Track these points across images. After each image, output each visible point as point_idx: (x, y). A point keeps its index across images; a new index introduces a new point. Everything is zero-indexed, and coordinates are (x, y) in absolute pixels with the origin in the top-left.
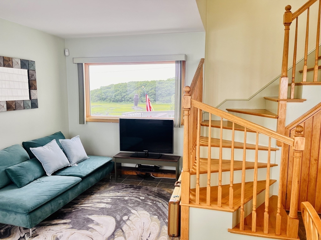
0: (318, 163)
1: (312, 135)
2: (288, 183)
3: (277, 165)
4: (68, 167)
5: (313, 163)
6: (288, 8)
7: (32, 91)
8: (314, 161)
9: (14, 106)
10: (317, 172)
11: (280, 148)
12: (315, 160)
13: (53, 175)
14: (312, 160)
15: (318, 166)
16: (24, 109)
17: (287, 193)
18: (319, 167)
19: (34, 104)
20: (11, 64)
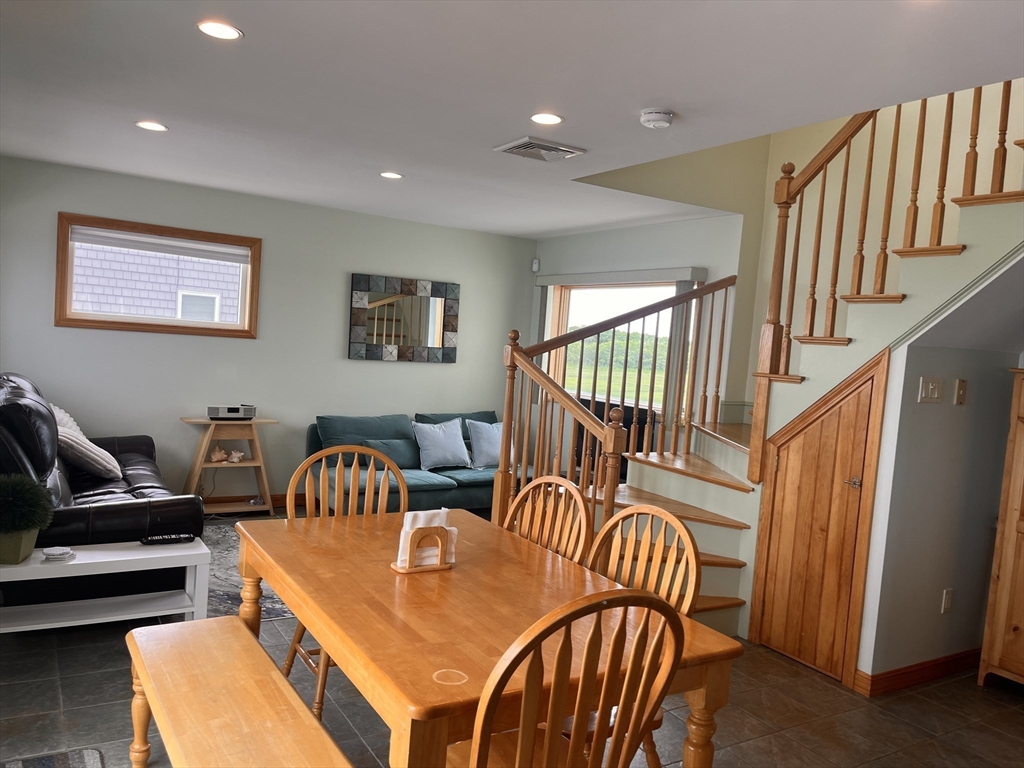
0: (827, 540)
1: (818, 467)
2: (769, 576)
3: (749, 528)
4: (464, 468)
5: (816, 536)
6: (788, 170)
7: (448, 334)
8: (819, 532)
9: (410, 355)
10: (824, 561)
11: (758, 488)
12: (822, 530)
13: (430, 470)
14: (816, 527)
15: (826, 545)
16: (428, 361)
17: (766, 600)
18: (828, 550)
19: (448, 355)
20: (414, 290)
